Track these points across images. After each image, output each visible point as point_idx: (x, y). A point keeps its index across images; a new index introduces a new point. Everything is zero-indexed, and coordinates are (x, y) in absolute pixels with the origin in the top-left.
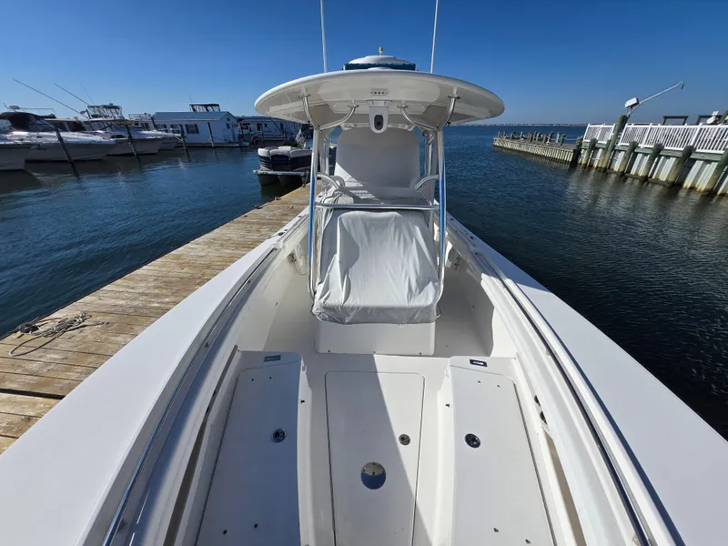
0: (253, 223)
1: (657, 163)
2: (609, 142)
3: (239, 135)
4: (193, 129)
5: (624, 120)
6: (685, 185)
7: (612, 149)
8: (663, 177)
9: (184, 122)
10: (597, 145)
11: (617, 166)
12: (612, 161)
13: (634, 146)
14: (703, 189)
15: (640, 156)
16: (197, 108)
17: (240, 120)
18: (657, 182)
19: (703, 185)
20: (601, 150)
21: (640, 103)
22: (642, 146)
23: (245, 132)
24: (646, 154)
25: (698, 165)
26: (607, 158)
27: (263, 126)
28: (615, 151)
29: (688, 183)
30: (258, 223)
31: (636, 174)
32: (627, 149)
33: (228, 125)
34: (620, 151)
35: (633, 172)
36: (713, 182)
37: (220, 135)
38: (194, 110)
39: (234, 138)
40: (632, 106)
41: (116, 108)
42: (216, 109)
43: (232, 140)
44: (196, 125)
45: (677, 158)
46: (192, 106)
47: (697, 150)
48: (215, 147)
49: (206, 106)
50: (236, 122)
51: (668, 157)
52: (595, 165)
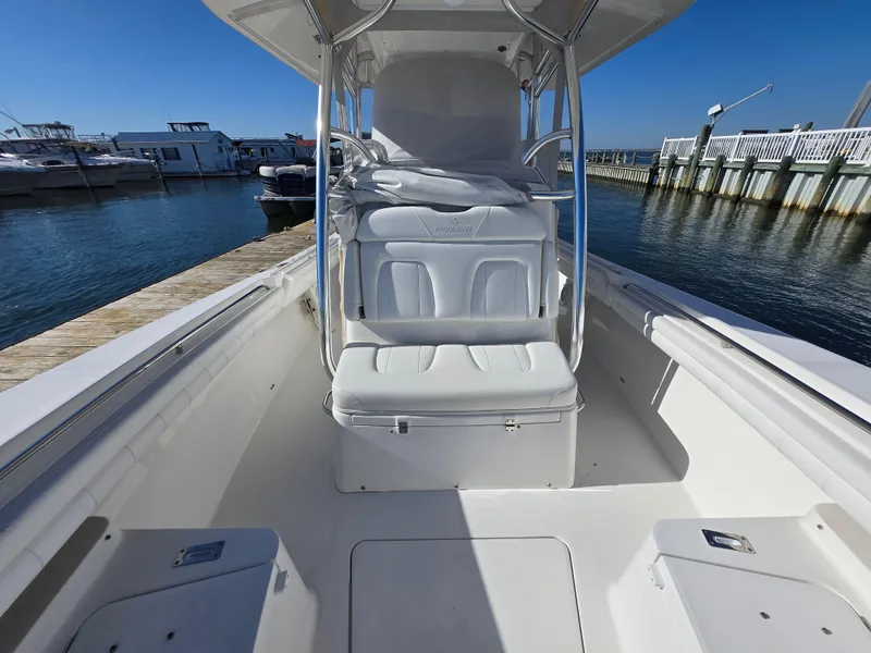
0: (249, 260)
1: (750, 179)
2: (692, 157)
3: (236, 162)
4: (174, 154)
5: (708, 131)
6: (785, 204)
7: (696, 166)
8: (758, 195)
9: (159, 145)
10: (677, 162)
11: (702, 186)
12: (696, 180)
13: (722, 160)
14: (806, 206)
15: (729, 172)
16: (179, 128)
17: (237, 143)
18: (751, 201)
19: (806, 201)
20: (682, 168)
21: (725, 110)
22: (730, 160)
23: (244, 157)
24: (735, 170)
25: (798, 178)
26: (690, 177)
27: (269, 151)
28: (699, 168)
29: (788, 201)
30: (256, 260)
31: (726, 194)
32: (713, 164)
33: (221, 150)
34: (705, 168)
35: (722, 191)
36: (819, 197)
37: (210, 161)
38: (174, 130)
39: (230, 165)
40: (716, 114)
41: (64, 127)
42: (204, 128)
43: (226, 167)
44: (176, 149)
45: (774, 171)
46: (172, 124)
47: (797, 161)
48: (204, 178)
49: (190, 125)
50: (230, 145)
51: (762, 171)
52: (676, 186)
